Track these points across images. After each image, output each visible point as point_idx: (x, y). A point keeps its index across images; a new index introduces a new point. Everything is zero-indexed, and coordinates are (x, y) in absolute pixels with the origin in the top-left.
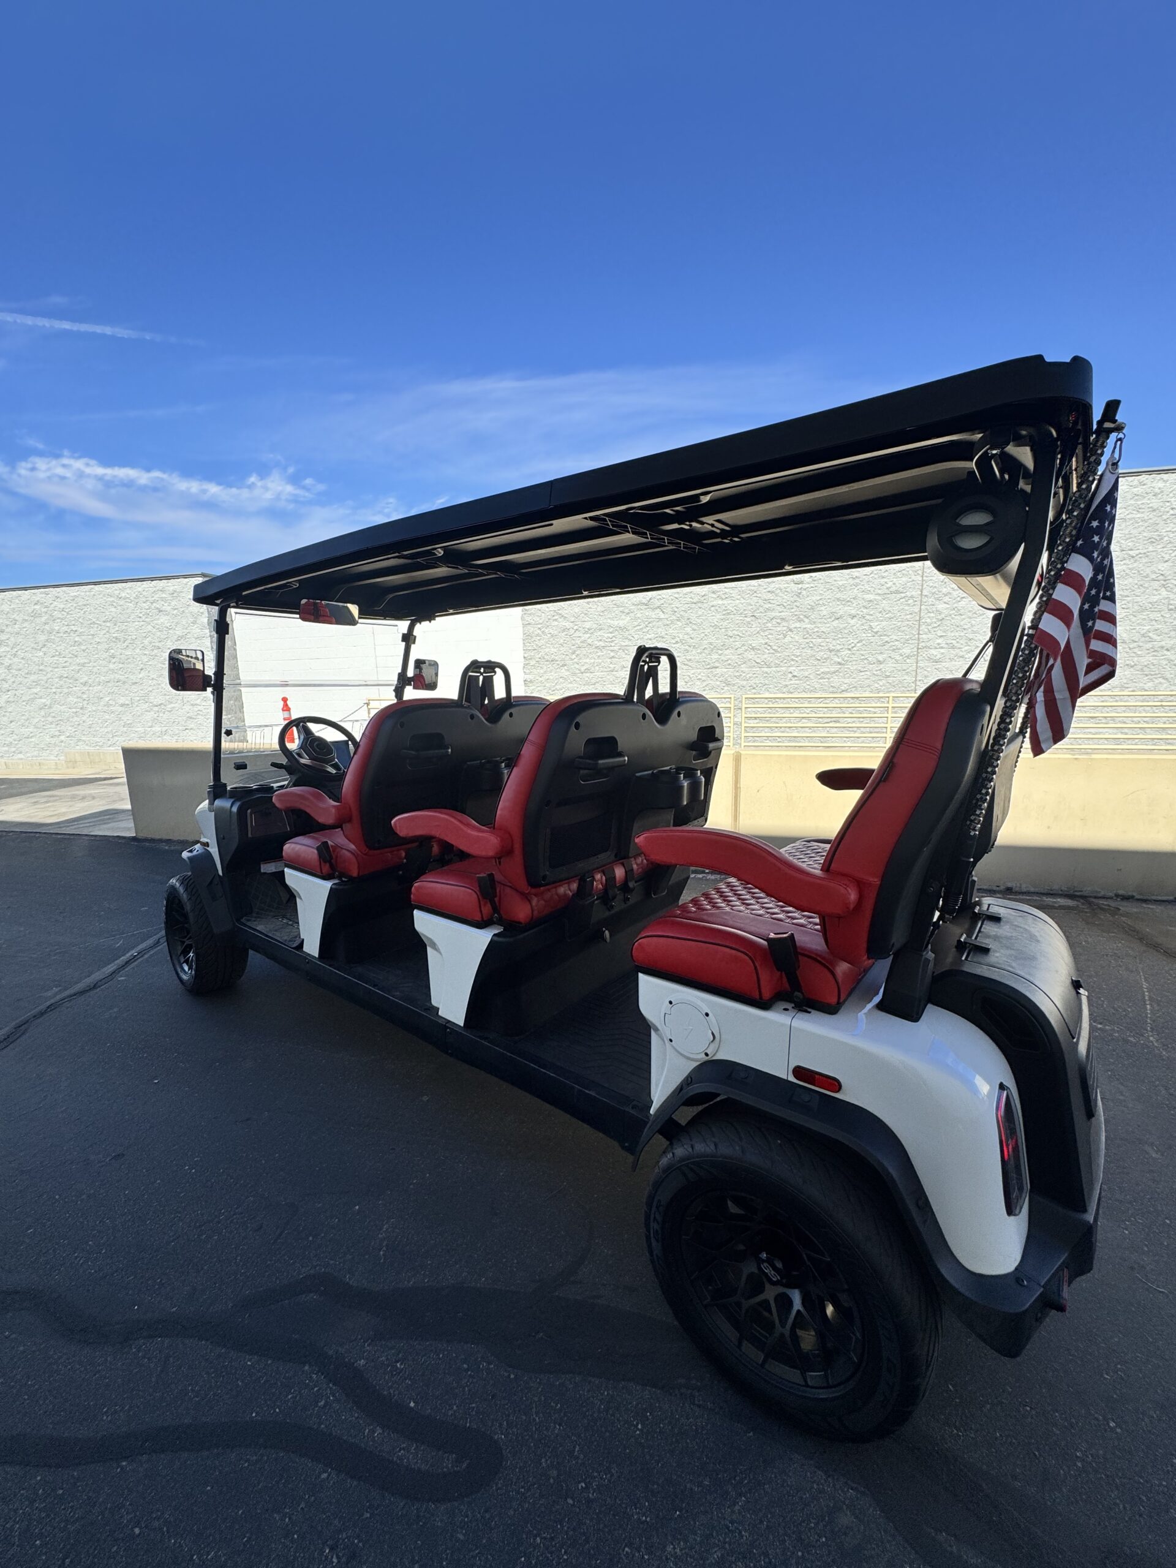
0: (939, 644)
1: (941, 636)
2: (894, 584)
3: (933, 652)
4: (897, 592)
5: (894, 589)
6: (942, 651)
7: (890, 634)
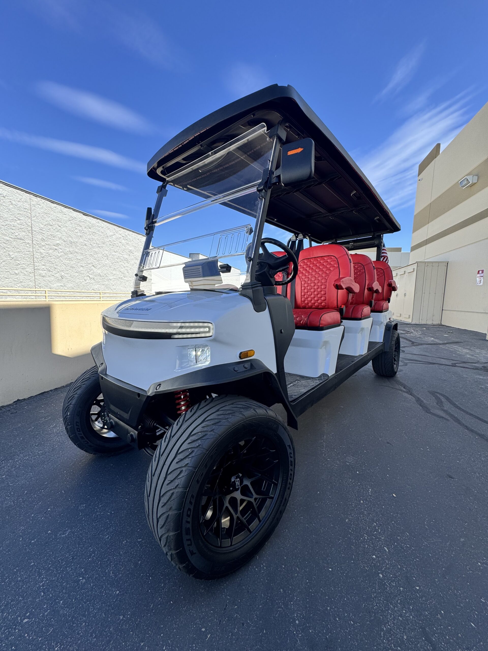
0: (43, 269)
1: (43, 265)
2: (19, 234)
3: (41, 272)
4: (21, 239)
5: (19, 237)
6: (45, 272)
7: (20, 260)
